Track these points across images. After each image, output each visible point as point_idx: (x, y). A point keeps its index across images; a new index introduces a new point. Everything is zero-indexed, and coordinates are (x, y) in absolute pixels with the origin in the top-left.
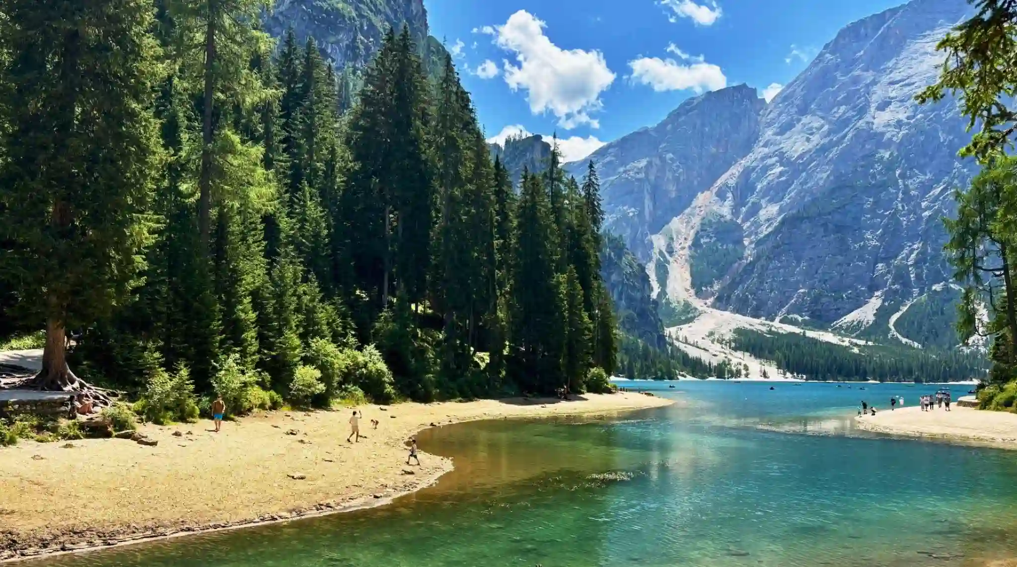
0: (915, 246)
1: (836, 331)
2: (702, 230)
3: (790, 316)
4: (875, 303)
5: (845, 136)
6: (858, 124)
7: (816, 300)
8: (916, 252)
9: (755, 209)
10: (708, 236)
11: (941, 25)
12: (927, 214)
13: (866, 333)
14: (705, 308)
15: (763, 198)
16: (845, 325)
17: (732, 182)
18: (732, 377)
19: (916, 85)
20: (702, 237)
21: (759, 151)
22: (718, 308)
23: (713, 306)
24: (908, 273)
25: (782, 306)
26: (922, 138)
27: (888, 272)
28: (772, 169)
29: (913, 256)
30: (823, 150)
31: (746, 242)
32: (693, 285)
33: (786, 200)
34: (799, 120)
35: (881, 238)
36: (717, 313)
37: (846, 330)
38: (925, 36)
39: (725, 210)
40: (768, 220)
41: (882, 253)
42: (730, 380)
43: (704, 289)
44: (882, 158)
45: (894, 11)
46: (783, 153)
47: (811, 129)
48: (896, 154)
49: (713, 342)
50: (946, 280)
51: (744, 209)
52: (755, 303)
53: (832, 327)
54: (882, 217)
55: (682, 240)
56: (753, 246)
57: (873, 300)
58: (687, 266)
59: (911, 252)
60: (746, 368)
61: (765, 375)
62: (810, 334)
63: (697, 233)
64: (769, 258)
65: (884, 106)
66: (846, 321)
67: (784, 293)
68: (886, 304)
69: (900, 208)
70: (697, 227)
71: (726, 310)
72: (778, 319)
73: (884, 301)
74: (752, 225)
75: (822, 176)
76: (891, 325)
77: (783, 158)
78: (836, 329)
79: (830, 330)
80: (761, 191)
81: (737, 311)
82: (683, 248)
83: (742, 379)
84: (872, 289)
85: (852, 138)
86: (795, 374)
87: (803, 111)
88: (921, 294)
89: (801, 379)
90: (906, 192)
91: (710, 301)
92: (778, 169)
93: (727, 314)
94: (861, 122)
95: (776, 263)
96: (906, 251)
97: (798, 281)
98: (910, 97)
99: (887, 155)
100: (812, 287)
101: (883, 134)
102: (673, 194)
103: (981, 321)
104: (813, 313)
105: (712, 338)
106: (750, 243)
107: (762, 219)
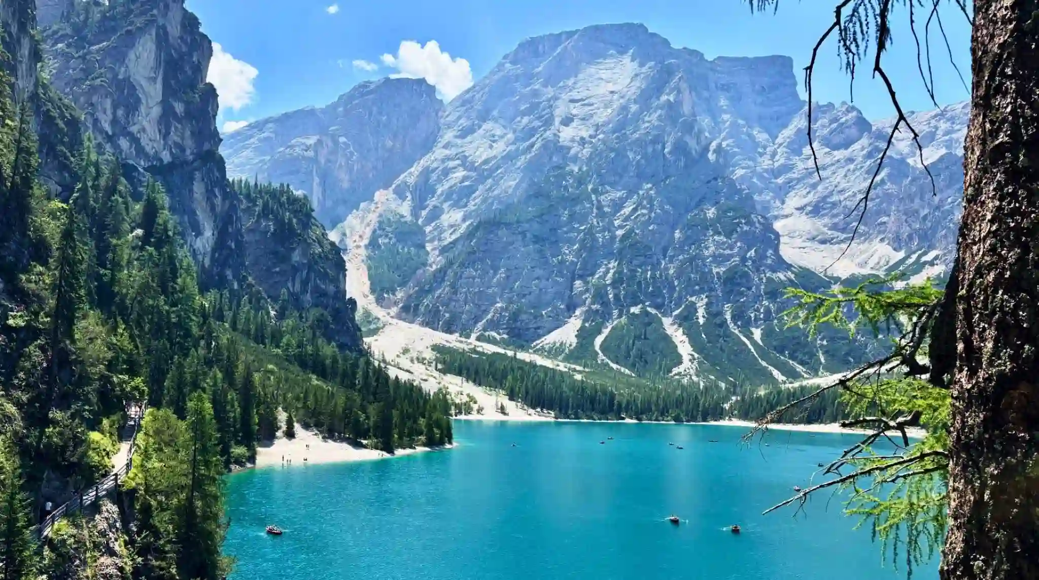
0: (611, 266)
1: (540, 351)
3: (487, 334)
5: (532, 145)
6: (545, 136)
7: (515, 317)
8: (612, 271)
9: (436, 214)
10: (386, 236)
11: (611, 55)
12: (620, 233)
13: (572, 357)
14: (388, 319)
15: (445, 201)
16: (547, 347)
17: (411, 180)
18: (460, 413)
19: (596, 106)
20: (381, 236)
21: (439, 152)
22: (404, 320)
23: (399, 317)
24: (607, 292)
25: (477, 320)
26: (613, 155)
27: (587, 290)
28: (454, 173)
29: (610, 275)
30: (509, 157)
31: (429, 247)
32: (373, 291)
33: (471, 206)
34: (480, 127)
35: (578, 254)
36: (403, 324)
37: (549, 352)
38: (598, 63)
39: (405, 209)
40: (451, 226)
41: (580, 269)
42: (459, 417)
43: (386, 295)
44: (572, 171)
45: (570, 34)
46: (466, 157)
47: (494, 136)
48: (585, 169)
49: (412, 361)
50: (643, 303)
51: (424, 213)
52: (447, 315)
53: (532, 348)
54: (579, 232)
55: (357, 238)
56: (437, 252)
57: (572, 320)
58: (364, 268)
59: (607, 271)
61: (502, 410)
62: (520, 356)
63: (374, 232)
64: (462, 265)
65: (567, 121)
66: (545, 342)
67: (479, 306)
68: (587, 325)
69: (595, 223)
70: (374, 224)
71: (412, 322)
72: (474, 336)
73: (585, 321)
74: (435, 229)
75: (510, 183)
76: (597, 348)
77: (465, 162)
78: (538, 350)
79: (530, 351)
80: (442, 194)
82: (358, 247)
84: (571, 308)
85: (540, 147)
86: (539, 410)
87: (484, 117)
88: (620, 316)
89: (549, 417)
90: (600, 207)
91: (394, 310)
92: (460, 174)
93: (415, 327)
94: (548, 133)
95: (471, 272)
96: (602, 270)
97: (495, 294)
98: (592, 116)
99: (576, 169)
100: (510, 301)
101: (569, 148)
102: (346, 185)
103: (685, 349)
104: (511, 331)
105: (408, 355)
106: (434, 249)
107: (446, 224)
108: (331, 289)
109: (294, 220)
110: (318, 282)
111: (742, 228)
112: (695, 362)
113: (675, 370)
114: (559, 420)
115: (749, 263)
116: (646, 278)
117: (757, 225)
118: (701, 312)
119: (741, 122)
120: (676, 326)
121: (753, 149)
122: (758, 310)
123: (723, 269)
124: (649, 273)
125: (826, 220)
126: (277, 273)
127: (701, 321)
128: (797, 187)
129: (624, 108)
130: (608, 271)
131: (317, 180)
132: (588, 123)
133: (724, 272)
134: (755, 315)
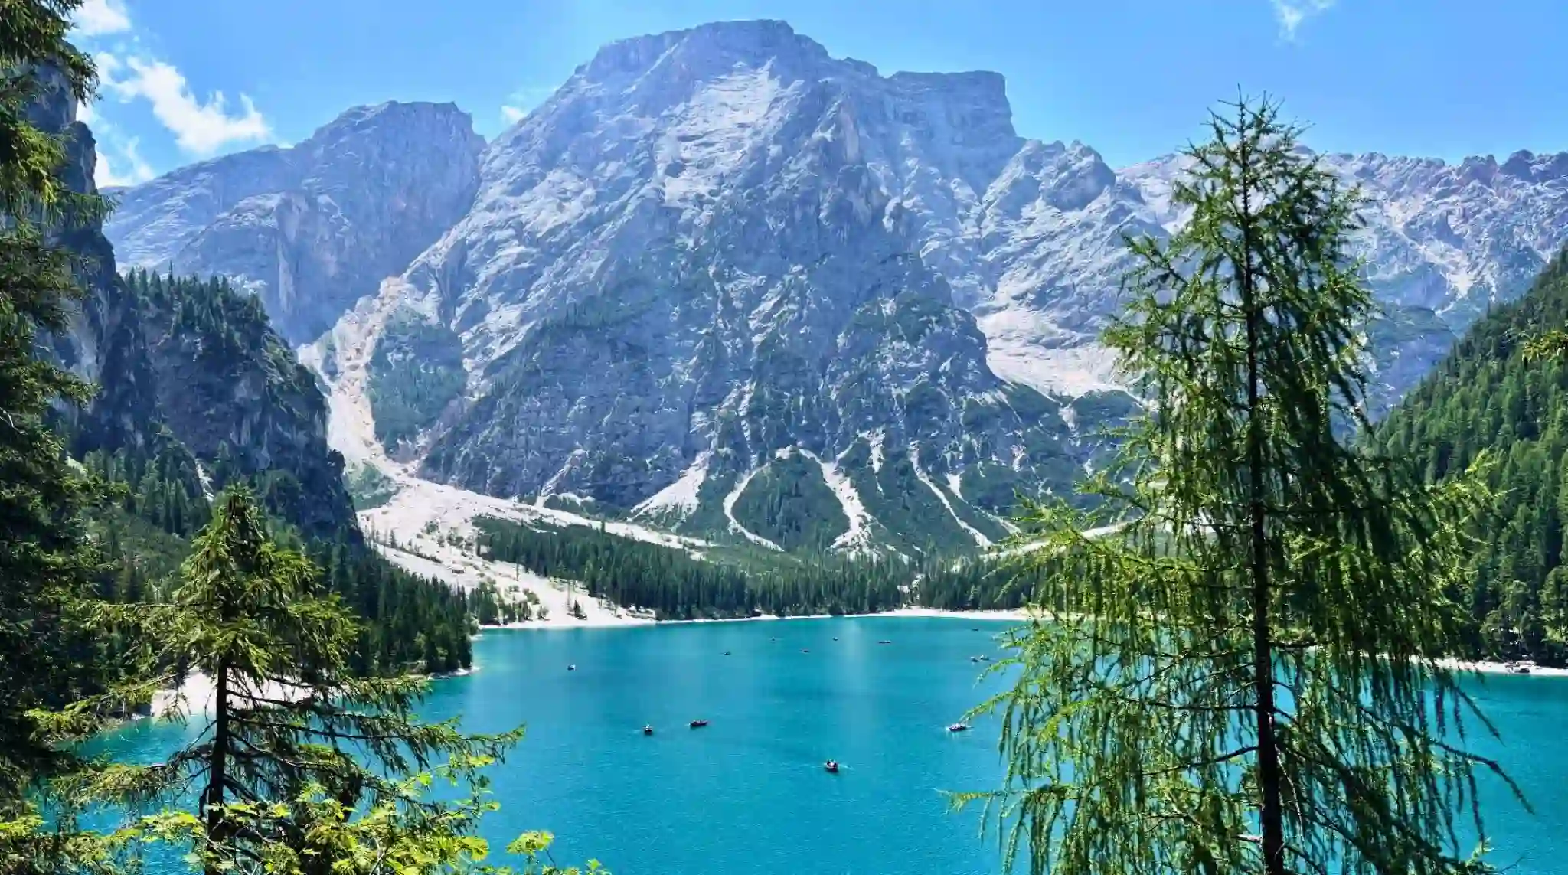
0: (747, 388)
1: (643, 520)
2: (389, 338)
3: (561, 496)
4: (695, 476)
5: (623, 207)
6: (642, 192)
7: (604, 469)
8: (747, 397)
9: (478, 312)
10: (399, 350)
11: (741, 70)
12: (757, 339)
13: (692, 526)
14: (404, 477)
16: (654, 513)
17: (437, 261)
19: (718, 146)
20: (389, 350)
21: (479, 218)
22: (430, 479)
23: (421, 475)
24: (740, 428)
25: (544, 477)
26: (743, 222)
27: (712, 426)
28: (504, 249)
29: (745, 402)
30: (590, 225)
31: (468, 364)
32: (379, 435)
33: (533, 300)
34: (543, 177)
35: (696, 372)
37: (657, 520)
38: (721, 81)
39: (428, 307)
40: (503, 331)
41: (700, 395)
42: (510, 626)
43: (399, 442)
44: (685, 246)
45: (677, 36)
46: (522, 225)
47: (565, 192)
48: (703, 242)
49: (441, 543)
50: (794, 442)
51: (459, 311)
52: (498, 470)
53: (631, 515)
54: (698, 338)
55: (352, 353)
56: (481, 373)
57: (691, 471)
58: (365, 399)
59: (741, 398)
60: (533, 598)
61: (577, 612)
63: (380, 342)
64: (521, 393)
65: (675, 169)
66: (652, 505)
67: (549, 455)
68: (713, 478)
69: (721, 326)
70: (379, 330)
71: (443, 482)
72: (541, 500)
73: (709, 473)
74: (475, 337)
75: (591, 265)
76: (728, 512)
77: (521, 232)
78: (641, 518)
79: (629, 520)
80: (486, 282)
81: (470, 484)
82: (355, 368)
84: (689, 454)
85: (634, 211)
86: (633, 608)
87: (549, 162)
88: (761, 463)
89: (647, 618)
90: (727, 301)
91: (414, 466)
92: (515, 249)
93: (448, 489)
94: (647, 187)
95: (532, 402)
96: (734, 395)
97: (571, 435)
98: (712, 162)
99: (691, 243)
100: (596, 446)
101: (680, 211)
102: (332, 270)
103: (853, 508)
104: (599, 493)
105: (435, 535)
106: (477, 367)
107: (493, 328)
108: (301, 438)
109: (237, 335)
110: (280, 428)
111: (932, 330)
112: (868, 528)
113: (840, 540)
114: (663, 622)
115: (943, 381)
116: (797, 408)
117: (954, 324)
118: (876, 453)
119: (934, 170)
120: (841, 476)
121: (952, 210)
122: (956, 449)
123: (907, 390)
124: (802, 398)
125: (1055, 314)
126: (212, 418)
127: (876, 466)
128: (1014, 266)
129: (760, 151)
130: (742, 396)
131: (283, 264)
132: (709, 172)
133: (908, 395)
134: (953, 456)
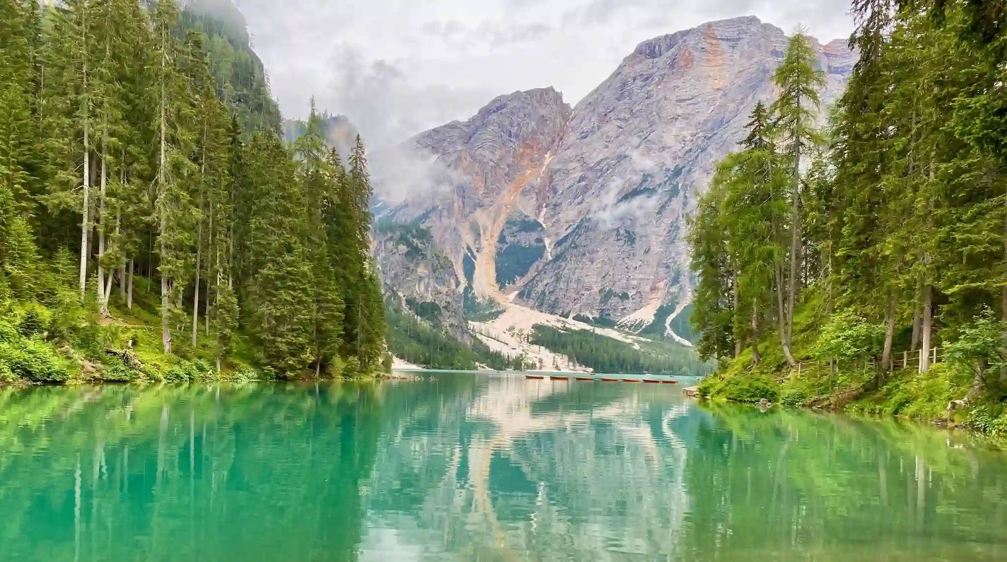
2: (507, 228)
3: (582, 314)
4: (655, 304)
6: (650, 137)
9: (557, 211)
11: (724, 51)
13: (646, 331)
14: (508, 304)
15: (564, 200)
17: (536, 183)
18: (528, 369)
19: (700, 105)
20: (507, 235)
21: (563, 154)
22: (519, 304)
23: (516, 302)
28: (574, 173)
30: (619, 158)
31: (547, 241)
32: (497, 280)
33: (585, 203)
34: (599, 128)
35: (664, 245)
36: (518, 308)
37: (629, 328)
38: (709, 60)
39: (530, 209)
40: (567, 222)
43: (507, 284)
45: (683, 34)
46: (584, 159)
47: (609, 137)
48: (679, 167)
49: (512, 336)
51: (546, 210)
53: (617, 325)
54: (666, 225)
55: (489, 237)
56: (552, 246)
57: (654, 301)
58: (492, 263)
60: (541, 361)
61: (557, 366)
62: (599, 331)
63: (503, 231)
66: (629, 320)
67: (579, 292)
68: (665, 305)
70: (503, 224)
71: (525, 306)
72: (571, 316)
73: (663, 302)
74: (553, 226)
76: (667, 325)
77: (583, 163)
78: (620, 327)
80: (562, 193)
81: (536, 307)
82: (490, 245)
83: (537, 370)
84: (654, 292)
85: (644, 149)
87: (604, 119)
91: (512, 296)
93: (527, 310)
98: (695, 115)
105: (512, 332)
106: (551, 243)
107: (563, 220)
110: (436, 284)
126: (409, 281)
132: (692, 122)
